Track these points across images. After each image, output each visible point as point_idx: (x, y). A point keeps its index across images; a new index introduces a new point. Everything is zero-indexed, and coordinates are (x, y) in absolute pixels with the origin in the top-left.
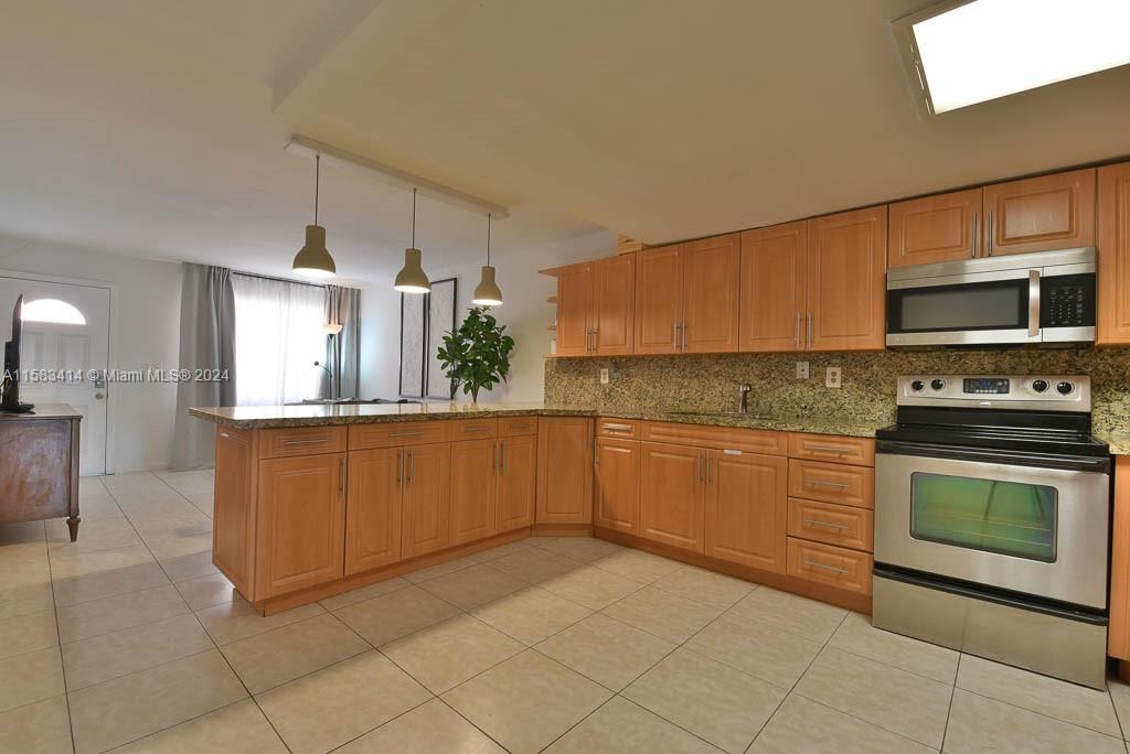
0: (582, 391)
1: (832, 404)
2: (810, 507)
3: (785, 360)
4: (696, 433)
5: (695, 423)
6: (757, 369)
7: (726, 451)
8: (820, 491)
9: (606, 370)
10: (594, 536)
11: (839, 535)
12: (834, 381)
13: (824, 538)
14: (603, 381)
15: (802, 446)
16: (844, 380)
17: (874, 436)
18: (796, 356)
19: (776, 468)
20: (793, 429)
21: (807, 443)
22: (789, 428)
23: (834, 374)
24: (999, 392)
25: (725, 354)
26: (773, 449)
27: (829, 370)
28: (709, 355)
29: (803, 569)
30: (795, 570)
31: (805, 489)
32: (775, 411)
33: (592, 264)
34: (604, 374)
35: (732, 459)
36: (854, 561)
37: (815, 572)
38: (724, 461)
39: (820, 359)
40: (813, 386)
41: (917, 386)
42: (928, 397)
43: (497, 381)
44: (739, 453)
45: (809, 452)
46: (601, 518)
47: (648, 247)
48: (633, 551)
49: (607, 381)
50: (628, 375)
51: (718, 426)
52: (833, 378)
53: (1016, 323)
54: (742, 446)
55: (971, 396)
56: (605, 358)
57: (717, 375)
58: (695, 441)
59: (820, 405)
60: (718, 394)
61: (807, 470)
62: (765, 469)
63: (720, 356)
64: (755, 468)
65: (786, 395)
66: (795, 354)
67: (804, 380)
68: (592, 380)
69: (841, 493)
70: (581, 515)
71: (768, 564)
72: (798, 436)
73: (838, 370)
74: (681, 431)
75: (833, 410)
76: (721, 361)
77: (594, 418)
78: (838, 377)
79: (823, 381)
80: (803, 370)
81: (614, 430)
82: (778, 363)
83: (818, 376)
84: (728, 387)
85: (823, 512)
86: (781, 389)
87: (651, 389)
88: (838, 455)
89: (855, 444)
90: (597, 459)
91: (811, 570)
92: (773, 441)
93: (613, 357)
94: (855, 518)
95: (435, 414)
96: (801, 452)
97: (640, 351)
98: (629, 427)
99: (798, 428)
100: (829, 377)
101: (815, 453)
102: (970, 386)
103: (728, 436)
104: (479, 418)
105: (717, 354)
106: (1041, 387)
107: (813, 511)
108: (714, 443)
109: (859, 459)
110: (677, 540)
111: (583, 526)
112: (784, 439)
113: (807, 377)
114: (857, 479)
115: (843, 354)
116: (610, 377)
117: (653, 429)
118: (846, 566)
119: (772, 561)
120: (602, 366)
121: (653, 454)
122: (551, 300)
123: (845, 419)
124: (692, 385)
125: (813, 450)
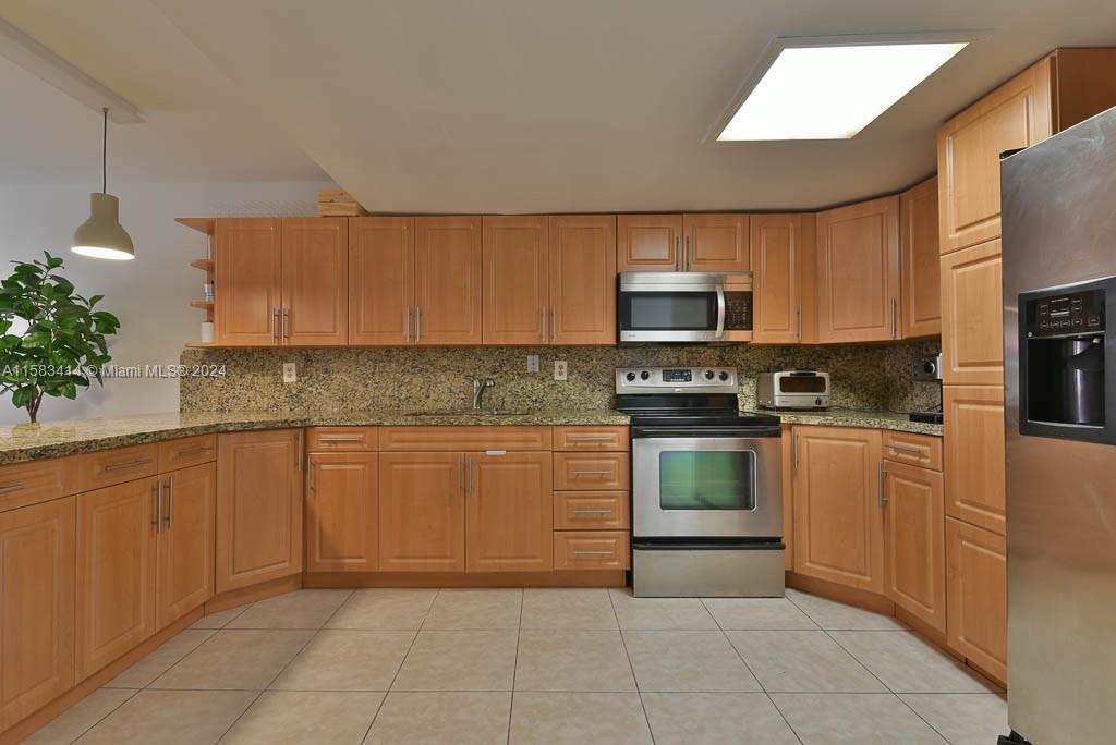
0: (251, 394)
1: (560, 395)
2: (575, 498)
3: (516, 354)
4: (451, 436)
5: (452, 425)
6: (489, 363)
7: (488, 453)
8: (583, 481)
9: (293, 365)
10: (303, 588)
11: (602, 519)
12: (561, 374)
13: (588, 525)
14: (286, 379)
15: (566, 438)
16: (570, 373)
17: (628, 423)
18: (527, 349)
19: (540, 463)
20: (559, 423)
21: (570, 435)
22: (555, 422)
23: (561, 367)
24: (686, 381)
25: (454, 346)
26: (538, 445)
27: (557, 364)
28: (435, 348)
29: (569, 560)
30: (563, 564)
31: (569, 481)
32: (508, 406)
33: (278, 223)
34: (290, 370)
35: (495, 460)
36: (614, 541)
37: (582, 560)
38: (486, 463)
39: (548, 353)
40: (543, 379)
41: (631, 377)
42: (639, 386)
43: (86, 383)
44: (503, 453)
45: (572, 444)
46: (318, 560)
47: (365, 213)
48: (369, 592)
49: (294, 379)
50: (326, 371)
51: (479, 425)
52: (560, 371)
53: (705, 325)
54: (505, 444)
55: (668, 384)
56: (290, 349)
57: (444, 369)
58: (450, 446)
59: (549, 397)
60: (446, 390)
61: (571, 462)
62: (529, 466)
63: (448, 348)
64: (520, 466)
65: (518, 389)
66: (526, 347)
67: (534, 373)
68: (269, 379)
69: (603, 479)
70: (286, 564)
71: (535, 564)
72: (563, 429)
73: (564, 364)
74: (430, 435)
75: (561, 401)
76: (449, 354)
77: (306, 428)
78: (565, 370)
79: (551, 374)
80: (533, 363)
81: (335, 442)
82: (510, 357)
83: (547, 369)
84: (458, 382)
85: (583, 501)
86: (513, 383)
87: (360, 388)
88: (597, 444)
89: (612, 432)
90: (310, 483)
91: (578, 560)
92: (538, 436)
93: (303, 348)
94: (613, 500)
95: (45, 449)
96: (565, 445)
97: (357, 341)
98: (361, 436)
99: (563, 421)
100: (557, 370)
101: (579, 444)
102: (668, 376)
103: (490, 435)
104: (131, 445)
105: (442, 347)
106: (710, 376)
107: (576, 501)
108: (471, 446)
109: (615, 446)
110: (432, 564)
111: (286, 579)
112: (548, 434)
113: (537, 370)
114: (616, 463)
115: (568, 348)
116: (298, 374)
117: (396, 436)
118: (607, 547)
119: (539, 560)
120: (284, 359)
121: (396, 467)
122: (198, 264)
123: (570, 409)
124: (415, 381)
125: (576, 442)
